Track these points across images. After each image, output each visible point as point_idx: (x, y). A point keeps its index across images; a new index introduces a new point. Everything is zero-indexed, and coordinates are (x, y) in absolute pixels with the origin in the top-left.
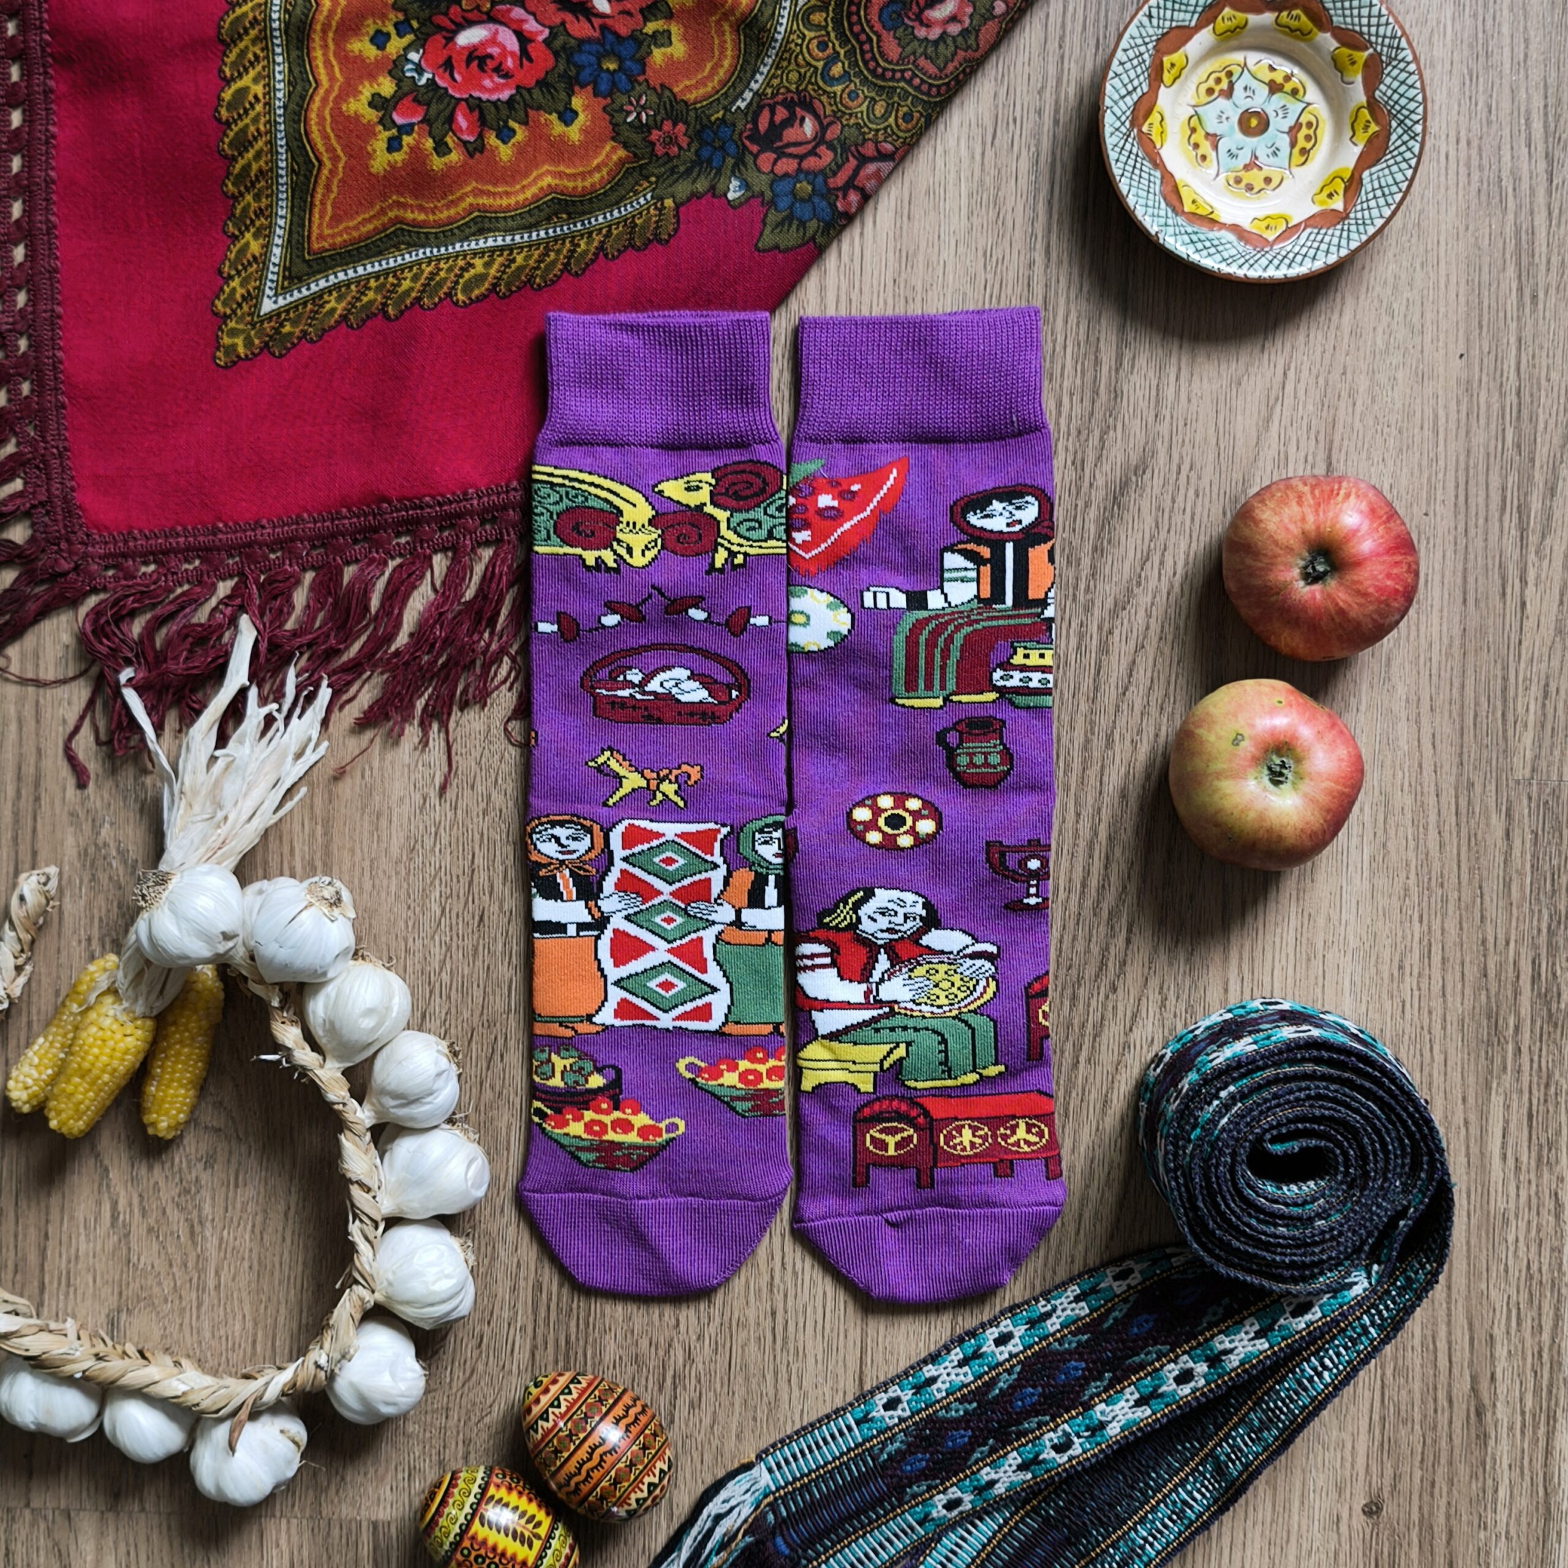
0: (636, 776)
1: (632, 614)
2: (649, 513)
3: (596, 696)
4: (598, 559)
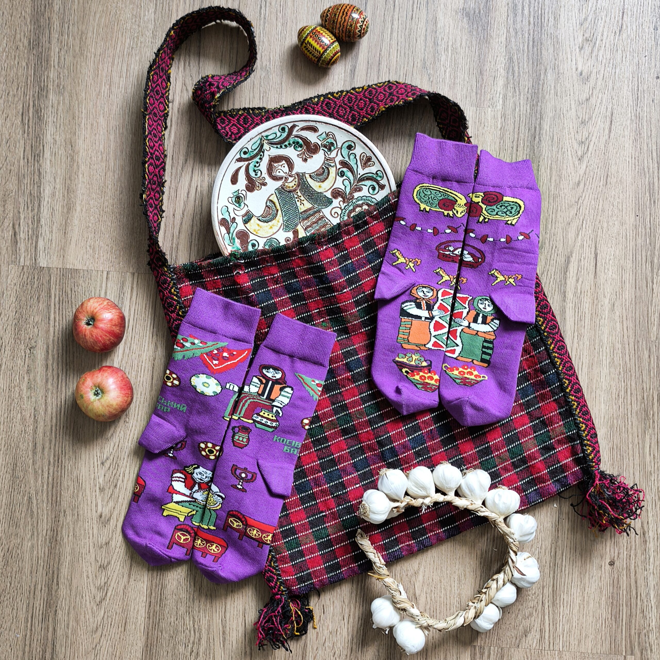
0: (447, 277)
1: (455, 230)
2: (465, 202)
3: (439, 253)
4: (448, 213)
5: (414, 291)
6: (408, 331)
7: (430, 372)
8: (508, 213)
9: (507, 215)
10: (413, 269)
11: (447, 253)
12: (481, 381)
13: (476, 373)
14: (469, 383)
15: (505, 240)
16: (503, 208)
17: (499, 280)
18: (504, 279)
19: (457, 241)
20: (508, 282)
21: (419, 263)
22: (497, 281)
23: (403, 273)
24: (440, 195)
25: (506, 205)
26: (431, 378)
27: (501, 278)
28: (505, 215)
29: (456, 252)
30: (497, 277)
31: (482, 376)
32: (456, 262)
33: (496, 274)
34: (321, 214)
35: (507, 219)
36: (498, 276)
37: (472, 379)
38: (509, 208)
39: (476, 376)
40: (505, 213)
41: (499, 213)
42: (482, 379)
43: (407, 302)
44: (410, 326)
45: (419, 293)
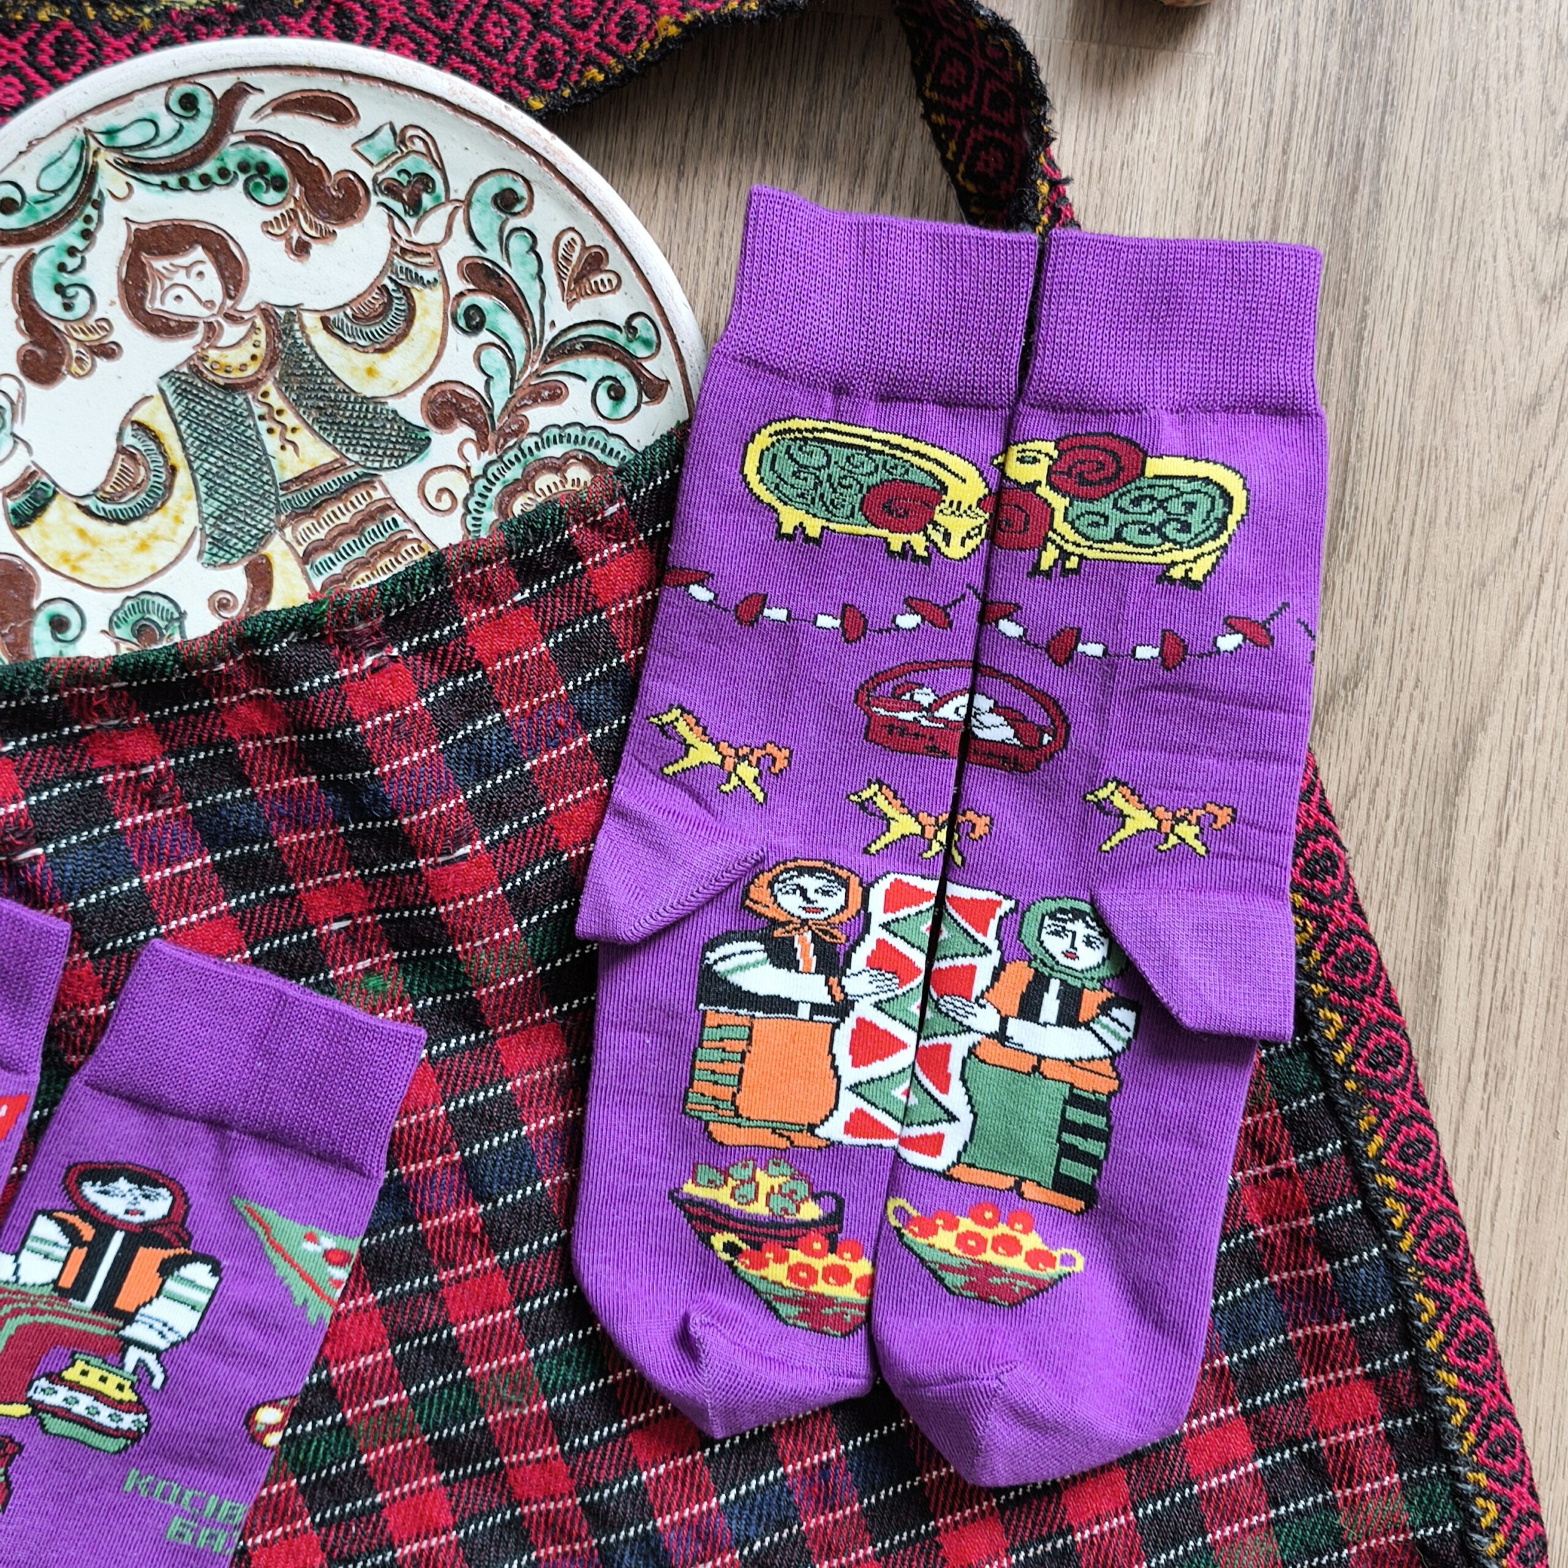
5: (759, 892)
6: (735, 1068)
7: (833, 1249)
8: (1170, 530)
9: (1165, 538)
10: (756, 789)
11: (908, 716)
12: (1054, 1283)
13: (1032, 1241)
14: (1004, 1291)
15: (1155, 652)
16: (1146, 506)
17: (1131, 828)
18: (1153, 824)
19: (947, 664)
20: (1173, 840)
21: (781, 764)
22: (1122, 834)
23: (708, 808)
24: (869, 467)
25: (1161, 494)
26: (840, 1275)
27: (1140, 820)
28: (1154, 539)
29: (947, 712)
30: (1122, 816)
31: (1057, 1254)
32: (946, 754)
33: (1118, 801)
34: (378, 494)
35: (1166, 558)
36: (1127, 809)
37: (1015, 1275)
38: (1176, 507)
39: (1034, 1258)
40: (1158, 529)
41: (1131, 533)
42: (1059, 1269)
43: (728, 937)
44: (742, 1045)
45: (781, 898)
